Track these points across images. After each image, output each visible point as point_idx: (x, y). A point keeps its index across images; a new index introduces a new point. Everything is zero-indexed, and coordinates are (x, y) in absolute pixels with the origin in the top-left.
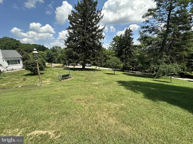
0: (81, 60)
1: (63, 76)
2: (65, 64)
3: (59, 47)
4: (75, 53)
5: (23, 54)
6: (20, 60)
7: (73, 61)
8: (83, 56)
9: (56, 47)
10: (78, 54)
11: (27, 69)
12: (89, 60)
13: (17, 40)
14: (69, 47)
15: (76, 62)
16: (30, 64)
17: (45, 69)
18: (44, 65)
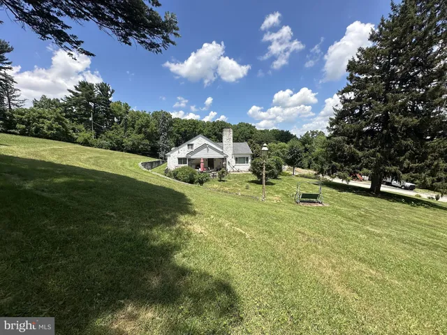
0: (366, 166)
1: (304, 196)
2: (321, 171)
3: (321, 132)
4: (350, 148)
5: (255, 148)
6: (250, 158)
7: (341, 167)
8: (375, 157)
9: (313, 133)
10: (358, 152)
11: (254, 172)
12: (393, 168)
13: (253, 125)
14: (336, 133)
15: (348, 171)
16: (258, 165)
17: (281, 177)
18: (280, 169)
